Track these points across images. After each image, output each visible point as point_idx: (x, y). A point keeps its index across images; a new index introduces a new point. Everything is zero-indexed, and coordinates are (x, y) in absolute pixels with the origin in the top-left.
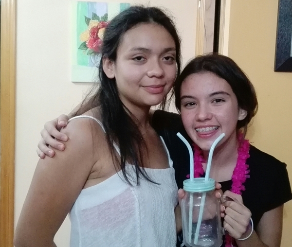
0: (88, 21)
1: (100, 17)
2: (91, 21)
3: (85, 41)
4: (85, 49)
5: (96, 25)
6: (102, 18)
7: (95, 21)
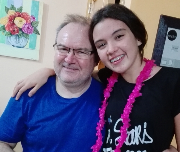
0: (7, 10)
1: (17, 9)
2: (9, 11)
3: (4, 25)
4: (4, 31)
5: (13, 14)
6: (18, 9)
7: (13, 11)
